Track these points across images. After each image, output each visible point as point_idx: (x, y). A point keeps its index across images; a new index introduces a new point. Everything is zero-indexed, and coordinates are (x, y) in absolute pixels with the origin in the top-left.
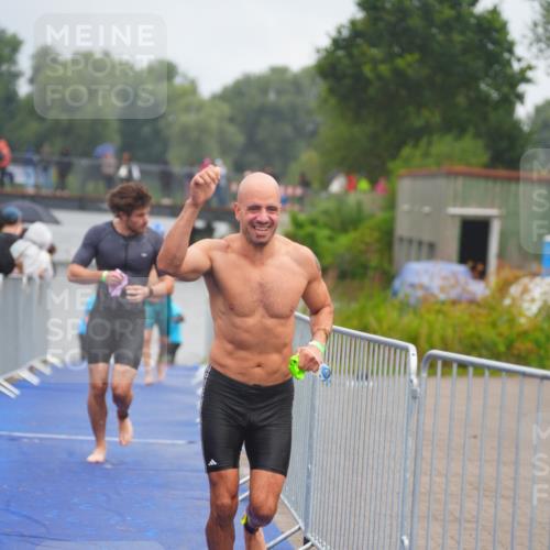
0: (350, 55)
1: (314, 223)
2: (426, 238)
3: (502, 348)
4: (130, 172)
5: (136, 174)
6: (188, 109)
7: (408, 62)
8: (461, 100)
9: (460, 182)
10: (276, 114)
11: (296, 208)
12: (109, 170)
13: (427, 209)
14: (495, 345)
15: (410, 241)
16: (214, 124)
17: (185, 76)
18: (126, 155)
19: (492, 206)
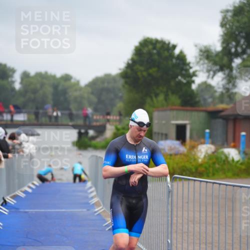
0: (132, 70)
2: (164, 132)
3: (194, 170)
4: (57, 114)
5: (59, 114)
6: (76, 90)
7: (153, 71)
8: (173, 83)
9: (175, 112)
10: (108, 90)
11: (117, 123)
12: (50, 114)
13: (164, 122)
14: (191, 169)
15: (158, 134)
16: (86, 95)
17: (75, 79)
18: (55, 108)
19: (186, 120)
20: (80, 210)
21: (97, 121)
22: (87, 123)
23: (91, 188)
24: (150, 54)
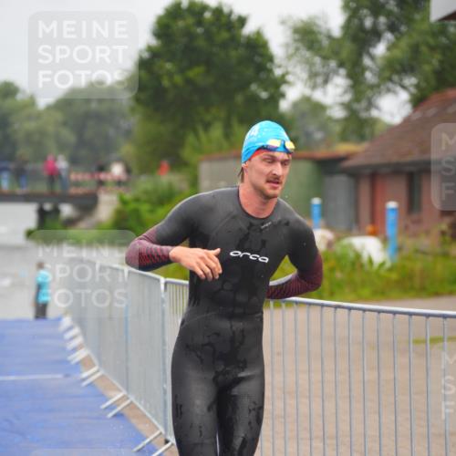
1: (137, 200)
6: (29, 118)
7: (196, 73)
8: (239, 99)
10: (99, 117)
11: (121, 190)
13: (222, 183)
16: (51, 129)
17: (24, 93)
20: (49, 376)
21: (77, 184)
22: (58, 188)
23: (70, 328)
24: (190, 35)
